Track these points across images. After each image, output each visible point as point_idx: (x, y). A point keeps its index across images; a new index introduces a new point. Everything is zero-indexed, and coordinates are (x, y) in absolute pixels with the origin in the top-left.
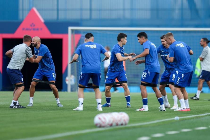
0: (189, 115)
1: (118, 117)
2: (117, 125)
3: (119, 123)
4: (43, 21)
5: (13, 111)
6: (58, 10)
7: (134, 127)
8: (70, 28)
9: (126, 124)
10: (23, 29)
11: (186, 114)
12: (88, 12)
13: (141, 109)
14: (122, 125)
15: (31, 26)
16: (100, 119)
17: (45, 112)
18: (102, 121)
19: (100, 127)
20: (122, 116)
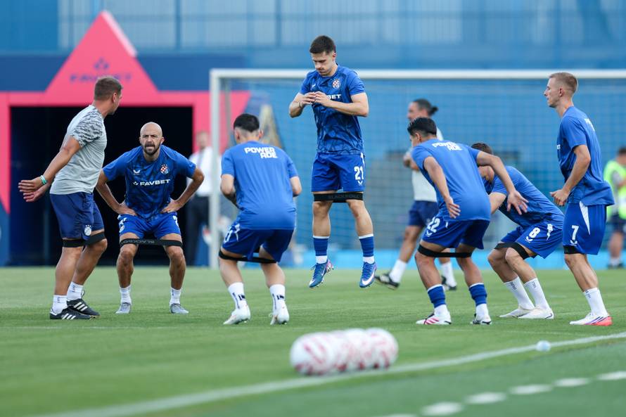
0: (580, 337)
1: (364, 344)
2: (361, 367)
3: (368, 363)
4: (132, 51)
5: (44, 327)
6: (178, 18)
7: (413, 375)
8: (216, 74)
9: (387, 365)
10: (73, 78)
11: (571, 332)
12: (271, 26)
13: (430, 319)
14: (376, 366)
15: (97, 67)
16: (308, 349)
17: (142, 328)
18: (315, 357)
19: (310, 373)
20: (377, 339)
